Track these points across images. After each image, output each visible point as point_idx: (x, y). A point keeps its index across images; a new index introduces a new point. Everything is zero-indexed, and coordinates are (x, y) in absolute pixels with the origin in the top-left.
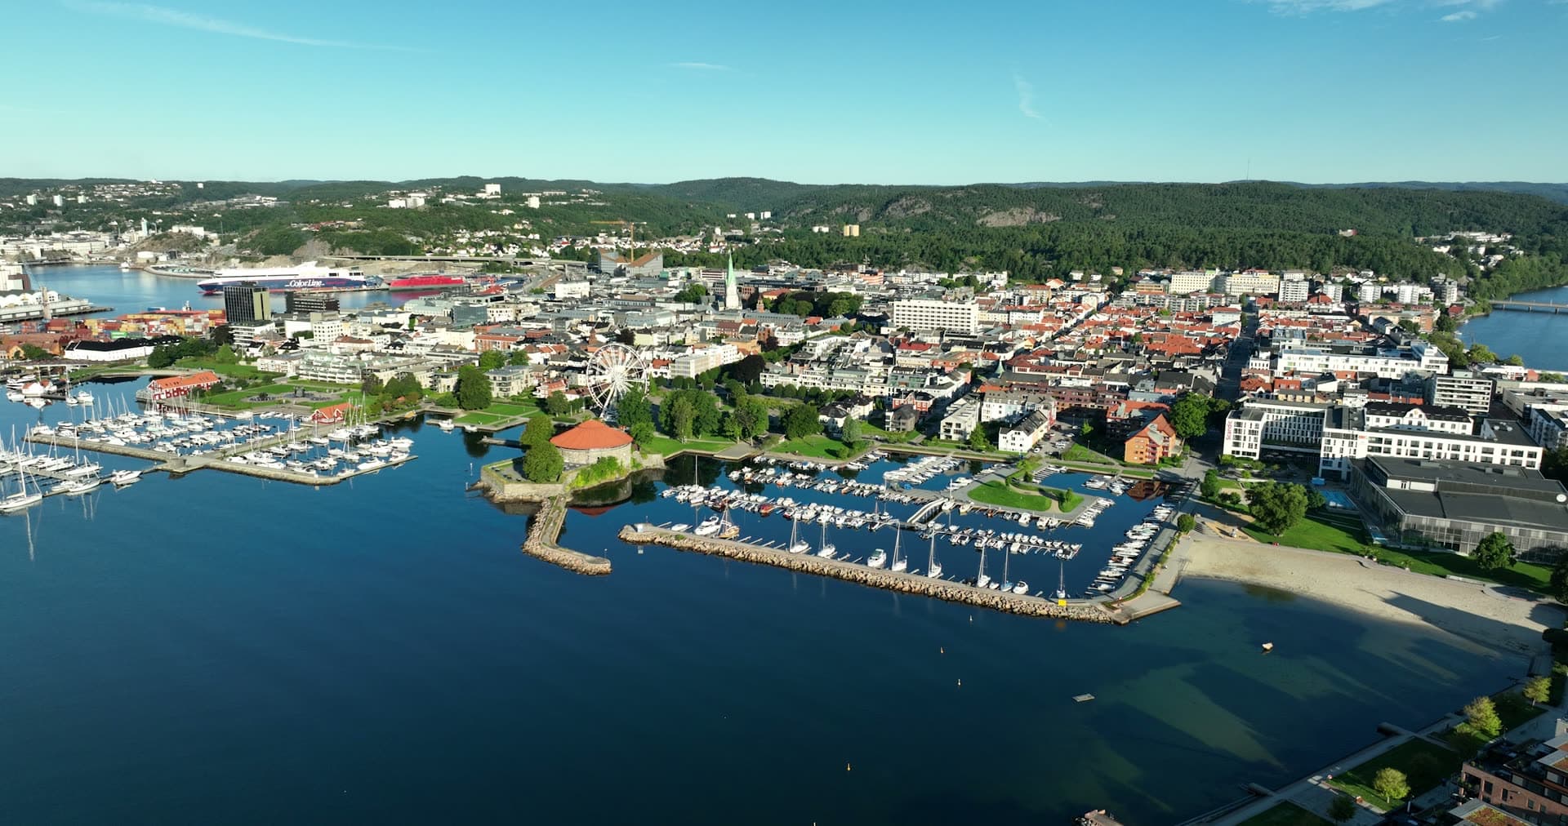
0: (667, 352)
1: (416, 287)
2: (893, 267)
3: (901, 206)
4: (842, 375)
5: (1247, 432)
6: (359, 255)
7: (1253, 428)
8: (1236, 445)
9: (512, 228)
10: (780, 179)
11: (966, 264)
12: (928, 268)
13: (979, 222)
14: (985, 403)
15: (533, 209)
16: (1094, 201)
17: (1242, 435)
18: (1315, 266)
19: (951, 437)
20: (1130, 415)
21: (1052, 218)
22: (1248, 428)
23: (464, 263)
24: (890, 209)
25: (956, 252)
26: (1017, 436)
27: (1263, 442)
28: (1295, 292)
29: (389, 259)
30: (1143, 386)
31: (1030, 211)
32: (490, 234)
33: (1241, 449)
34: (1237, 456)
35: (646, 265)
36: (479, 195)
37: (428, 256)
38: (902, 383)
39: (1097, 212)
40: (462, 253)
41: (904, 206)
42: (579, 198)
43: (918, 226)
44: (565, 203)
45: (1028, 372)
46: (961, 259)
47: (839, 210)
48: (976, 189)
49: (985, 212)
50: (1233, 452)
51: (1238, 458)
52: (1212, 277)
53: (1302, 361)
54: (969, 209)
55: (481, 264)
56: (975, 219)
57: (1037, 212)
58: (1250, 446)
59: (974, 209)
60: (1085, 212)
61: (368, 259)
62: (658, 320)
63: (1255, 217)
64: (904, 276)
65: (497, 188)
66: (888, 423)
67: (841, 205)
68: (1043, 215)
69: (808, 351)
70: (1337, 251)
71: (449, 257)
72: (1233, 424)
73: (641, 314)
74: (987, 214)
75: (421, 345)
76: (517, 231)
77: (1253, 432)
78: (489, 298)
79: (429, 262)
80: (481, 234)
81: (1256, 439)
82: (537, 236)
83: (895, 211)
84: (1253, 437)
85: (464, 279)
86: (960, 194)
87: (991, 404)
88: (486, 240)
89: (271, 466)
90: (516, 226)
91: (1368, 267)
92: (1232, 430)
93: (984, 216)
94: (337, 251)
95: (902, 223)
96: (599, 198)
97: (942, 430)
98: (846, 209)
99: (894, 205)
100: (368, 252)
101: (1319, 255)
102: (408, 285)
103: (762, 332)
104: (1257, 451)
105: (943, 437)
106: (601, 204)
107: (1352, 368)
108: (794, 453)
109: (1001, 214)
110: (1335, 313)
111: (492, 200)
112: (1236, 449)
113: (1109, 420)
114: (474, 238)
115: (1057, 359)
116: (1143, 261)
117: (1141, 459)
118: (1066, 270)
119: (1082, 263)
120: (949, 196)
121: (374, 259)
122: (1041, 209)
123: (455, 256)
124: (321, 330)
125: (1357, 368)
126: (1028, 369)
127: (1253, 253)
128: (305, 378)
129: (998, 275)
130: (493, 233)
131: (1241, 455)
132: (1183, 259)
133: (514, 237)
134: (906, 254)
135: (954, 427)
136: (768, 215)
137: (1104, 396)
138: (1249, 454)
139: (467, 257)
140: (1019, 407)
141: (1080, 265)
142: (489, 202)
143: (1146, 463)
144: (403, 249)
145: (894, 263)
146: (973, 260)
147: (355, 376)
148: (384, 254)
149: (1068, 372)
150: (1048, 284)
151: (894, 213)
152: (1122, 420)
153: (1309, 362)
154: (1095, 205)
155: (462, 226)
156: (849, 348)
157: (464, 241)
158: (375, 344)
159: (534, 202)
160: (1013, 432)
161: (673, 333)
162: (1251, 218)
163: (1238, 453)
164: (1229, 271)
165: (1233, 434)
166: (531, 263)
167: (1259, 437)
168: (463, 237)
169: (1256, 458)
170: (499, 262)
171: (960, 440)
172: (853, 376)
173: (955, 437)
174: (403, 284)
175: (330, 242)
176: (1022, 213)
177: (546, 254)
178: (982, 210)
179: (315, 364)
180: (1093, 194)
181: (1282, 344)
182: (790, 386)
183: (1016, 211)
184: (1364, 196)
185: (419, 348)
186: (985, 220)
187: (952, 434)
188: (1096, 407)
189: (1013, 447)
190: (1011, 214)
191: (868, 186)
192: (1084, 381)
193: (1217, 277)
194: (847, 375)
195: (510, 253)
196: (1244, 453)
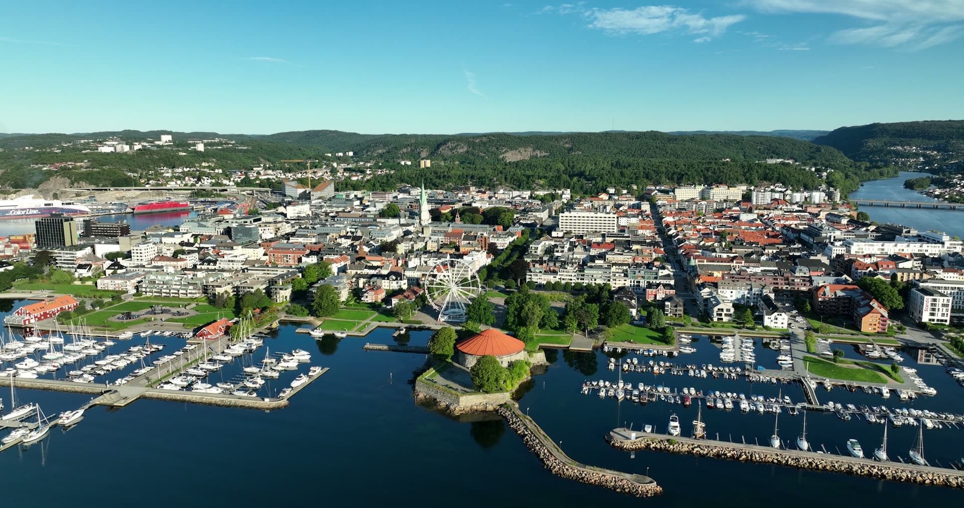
0: (432, 259)
1: (154, 210)
2: (488, 188)
3: (448, 147)
5: (940, 305)
6: (93, 187)
7: (945, 302)
8: (932, 314)
9: (200, 166)
10: (347, 131)
11: (537, 184)
12: (512, 188)
13: (501, 157)
14: (719, 290)
15: (201, 151)
16: (566, 143)
17: (937, 308)
18: (749, 181)
19: (722, 319)
20: (836, 295)
21: (544, 154)
22: (941, 302)
23: (176, 191)
24: (441, 149)
25: (528, 177)
26: (779, 317)
27: (953, 311)
28: (763, 198)
29: (117, 190)
30: (801, 270)
31: (530, 149)
32: (186, 170)
33: (935, 318)
34: (933, 322)
35: (325, 190)
36: (157, 143)
37: (147, 186)
38: (639, 277)
39: (570, 150)
40: (172, 184)
41: (450, 147)
42: (228, 144)
43: (463, 160)
44: (220, 148)
45: (705, 263)
46: (533, 181)
47: (405, 150)
48: (493, 136)
49: (504, 150)
50: (930, 320)
51: (934, 324)
52: (700, 190)
53: (867, 247)
54: (494, 149)
55: (190, 191)
56: (498, 155)
57: (534, 150)
58: (943, 315)
59: (497, 148)
60: (563, 150)
61: (102, 190)
62: (392, 232)
63: (669, 152)
64: (504, 193)
65: (169, 138)
66: (667, 311)
67: (406, 146)
68: (538, 152)
70: (757, 172)
71: (164, 187)
72: (930, 300)
73: (378, 228)
74: (505, 152)
75: (232, 261)
76: (205, 167)
77: (943, 305)
78: (252, 220)
79: (149, 191)
80: (180, 170)
81: (947, 310)
82: (220, 171)
83: (444, 150)
84: (945, 308)
85: (189, 203)
86: (484, 139)
87: (725, 291)
88: (185, 174)
89: (209, 391)
90: (203, 164)
92: (929, 304)
93: (503, 153)
94: (76, 184)
95: (453, 158)
96: (242, 144)
97: (715, 314)
98: (410, 149)
99: (443, 147)
100: (101, 185)
101: (748, 174)
102: (148, 209)
103: (480, 239)
104: (948, 319)
105: (715, 319)
106: (245, 148)
107: (899, 250)
108: (630, 342)
109: (514, 152)
110: (797, 211)
111: (167, 146)
112: (932, 317)
113: (820, 299)
114: (176, 173)
116: (645, 180)
117: (875, 329)
118: (603, 187)
119: (611, 183)
120: (477, 141)
121: (106, 190)
122: (537, 149)
123: (168, 187)
124: (139, 251)
126: (705, 261)
127: (710, 174)
128: (149, 294)
129: (565, 192)
130: (188, 169)
131: (935, 322)
132: (669, 179)
133: (205, 172)
134: (495, 179)
135: (725, 312)
136: (351, 154)
137: (793, 280)
138: (942, 321)
139: (178, 187)
140: (746, 292)
141: (610, 184)
142: (165, 148)
143: (878, 332)
144: (127, 183)
145: (488, 185)
146: (542, 182)
147: (197, 291)
148: (113, 186)
149: (735, 261)
150: (600, 197)
151: (444, 151)
152: (829, 299)
153: (871, 248)
154: (567, 145)
155: (162, 165)
156: (559, 249)
157: (169, 175)
158: (188, 261)
159: (200, 147)
160: (776, 314)
161: (415, 242)
162: (667, 153)
163: (933, 320)
164: (710, 185)
165: (930, 307)
166: (226, 190)
167: (950, 308)
168: (168, 173)
169: (947, 323)
170: (204, 190)
171: (729, 321)
173: (725, 319)
174: (144, 208)
175: (69, 178)
176: (525, 151)
177: (232, 183)
178: (502, 149)
179: (157, 282)
180: (565, 139)
182: (549, 283)
183: (522, 150)
184: (712, 139)
185: (231, 263)
186: (505, 155)
187: (723, 316)
188: (789, 288)
189: (776, 325)
190: (519, 151)
191: (410, 135)
192: (757, 269)
193: (703, 191)
194: (595, 272)
195: (206, 183)
196: (938, 320)
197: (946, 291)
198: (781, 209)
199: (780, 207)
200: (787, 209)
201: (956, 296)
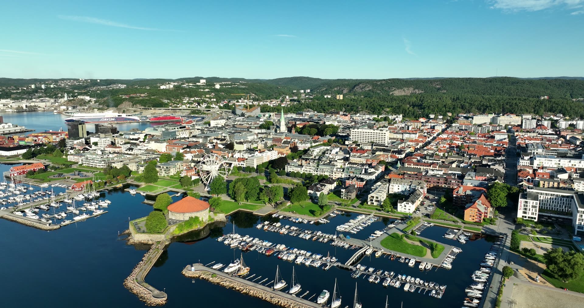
0: (247, 154)
1: (160, 121)
3: (360, 87)
4: (323, 167)
5: (531, 207)
6: (143, 107)
7: (534, 205)
8: (525, 213)
9: (205, 97)
10: (314, 77)
11: (385, 111)
12: (369, 113)
13: (391, 93)
14: (391, 184)
15: (217, 89)
16: (437, 85)
17: (528, 208)
18: (536, 112)
19: (373, 203)
20: (465, 193)
21: (421, 92)
22: (531, 204)
23: (184, 111)
24: (355, 88)
25: (381, 106)
26: (407, 205)
27: (539, 211)
28: (530, 124)
29: (155, 109)
30: (469, 175)
31: (411, 89)
32: (196, 99)
33: (527, 215)
34: (525, 219)
36: (198, 84)
37: (170, 108)
38: (351, 172)
39: (439, 89)
40: (184, 107)
41: (361, 87)
42: (235, 85)
43: (367, 95)
44: (230, 87)
45: (412, 166)
46: (383, 109)
47: (336, 89)
48: (390, 81)
49: (393, 89)
50: (523, 216)
51: (525, 220)
52: (491, 117)
53: (547, 162)
54: (387, 88)
55: (190, 111)
56: (389, 92)
57: (414, 89)
58: (533, 214)
59: (389, 88)
60: (434, 89)
61: (147, 109)
63: (505, 91)
64: (359, 116)
65: (204, 81)
66: (342, 195)
67: (336, 87)
68: (417, 91)
69: (310, 153)
70: (545, 106)
71: (178, 108)
72: (523, 202)
74: (394, 90)
75: (140, 150)
76: (207, 98)
77: (533, 207)
78: (179, 127)
79: (170, 110)
80: (193, 99)
81: (536, 211)
82: (215, 100)
83: (358, 89)
84: (534, 209)
85: (180, 117)
86: (383, 82)
87: (394, 185)
88: (194, 101)
90: (207, 96)
91: (560, 113)
92: (522, 205)
93: (393, 91)
94: (135, 106)
95: (360, 94)
96: (243, 84)
97: (369, 200)
98: (339, 88)
99: (357, 87)
100: (147, 106)
101: (537, 108)
102: (157, 120)
103: (292, 143)
104: (537, 217)
105: (369, 203)
106: (244, 87)
107: (573, 165)
108: (293, 212)
109: (400, 90)
110: (550, 134)
111: (202, 85)
112: (525, 215)
113: (454, 196)
114: (190, 100)
115: (426, 159)
116: (460, 110)
117: (473, 219)
118: (427, 113)
120: (379, 83)
121: (149, 109)
122: (416, 88)
123: (180, 108)
125: (575, 165)
126: (412, 164)
127: (508, 106)
128: (85, 165)
129: (398, 116)
130: (198, 98)
131: (527, 218)
132: (478, 109)
133: (206, 100)
134: (360, 107)
135: (375, 199)
136: (309, 91)
137: (451, 181)
138: (532, 218)
139: (185, 108)
140: (408, 187)
141: (433, 112)
142: (201, 87)
143: (476, 222)
144: (160, 105)
145: (355, 111)
146: (388, 110)
147: (105, 165)
148: (153, 107)
149: (432, 166)
150: (420, 120)
151: (357, 89)
152: (461, 196)
153: (550, 162)
154: (438, 87)
155: (186, 96)
156: (329, 152)
157: (186, 102)
158: (122, 149)
159: (218, 86)
160: (405, 203)
161: (252, 144)
162: (503, 92)
163: (526, 217)
164: (498, 115)
165: (523, 207)
166: (210, 111)
167: (538, 209)
168: (185, 100)
169: (536, 220)
170: (197, 110)
171: (378, 205)
172: (328, 168)
173: (375, 204)
174: (155, 119)
175: (132, 102)
176: (408, 90)
177: (217, 107)
178: (392, 89)
179: (89, 159)
180: (437, 82)
181: (533, 151)
182: (298, 173)
183: (406, 89)
184: (549, 82)
186: (393, 92)
187: (374, 202)
188: (447, 186)
189: (405, 210)
190: (404, 90)
191: (348, 79)
192: (440, 172)
193: (493, 118)
194: (325, 167)
195: (203, 106)
196: (529, 217)
197: (547, 196)
198: (537, 132)
199: (537, 131)
200: (542, 132)
201: (555, 201)
